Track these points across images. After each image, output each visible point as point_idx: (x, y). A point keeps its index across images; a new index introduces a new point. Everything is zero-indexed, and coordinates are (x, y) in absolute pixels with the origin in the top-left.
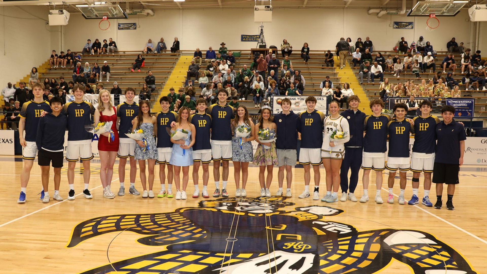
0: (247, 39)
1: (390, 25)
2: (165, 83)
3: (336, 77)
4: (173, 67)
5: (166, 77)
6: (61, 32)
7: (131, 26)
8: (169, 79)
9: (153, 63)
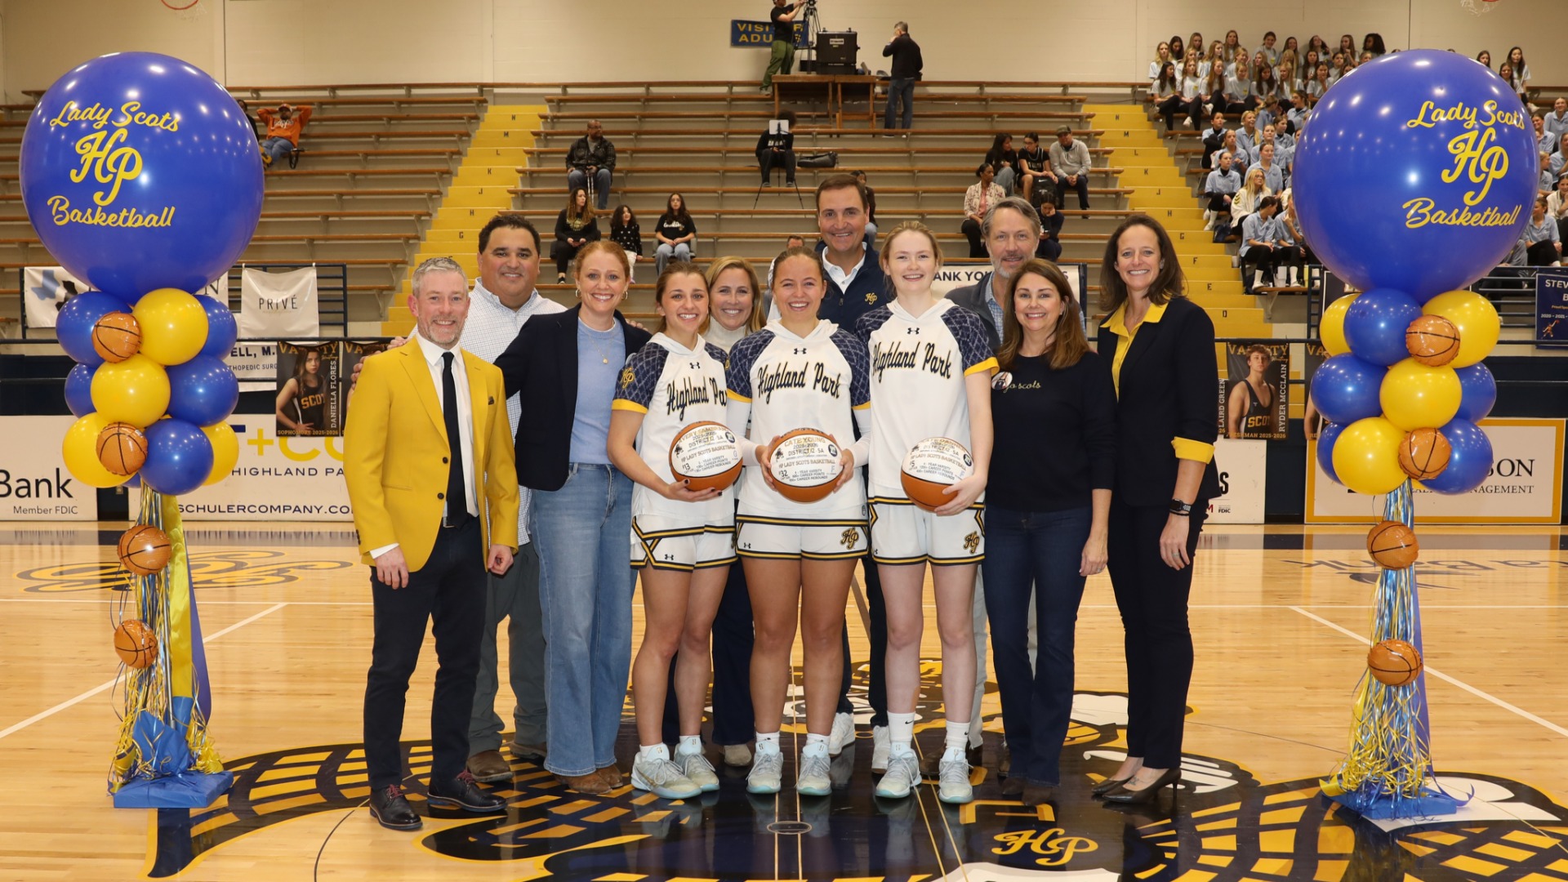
0: (755, 38)
2: (430, 215)
4: (459, 153)
5: (432, 193)
8: (444, 199)
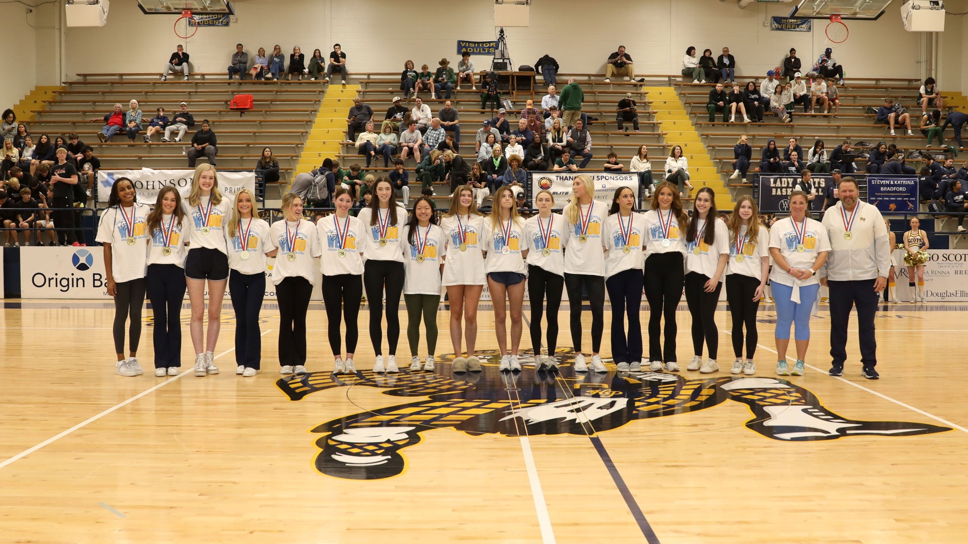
1: (764, 23)
3: (655, 132)
5: (303, 133)
6: (60, 30)
7: (218, 19)
8: (309, 136)
9: (272, 101)
